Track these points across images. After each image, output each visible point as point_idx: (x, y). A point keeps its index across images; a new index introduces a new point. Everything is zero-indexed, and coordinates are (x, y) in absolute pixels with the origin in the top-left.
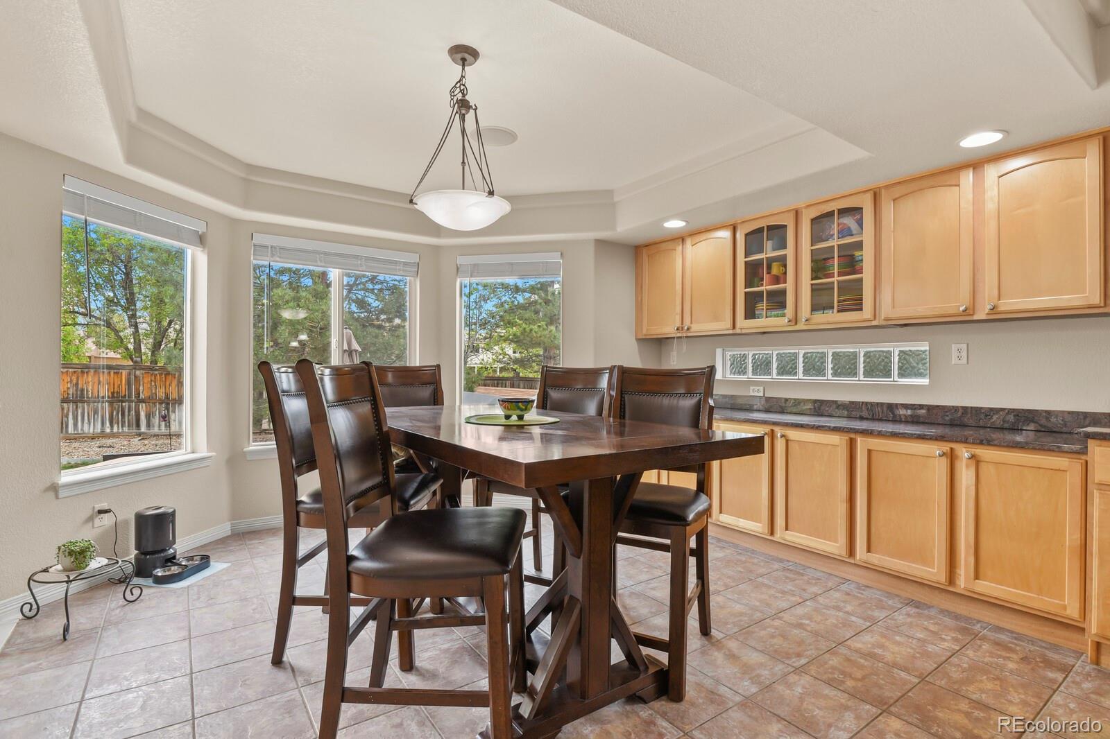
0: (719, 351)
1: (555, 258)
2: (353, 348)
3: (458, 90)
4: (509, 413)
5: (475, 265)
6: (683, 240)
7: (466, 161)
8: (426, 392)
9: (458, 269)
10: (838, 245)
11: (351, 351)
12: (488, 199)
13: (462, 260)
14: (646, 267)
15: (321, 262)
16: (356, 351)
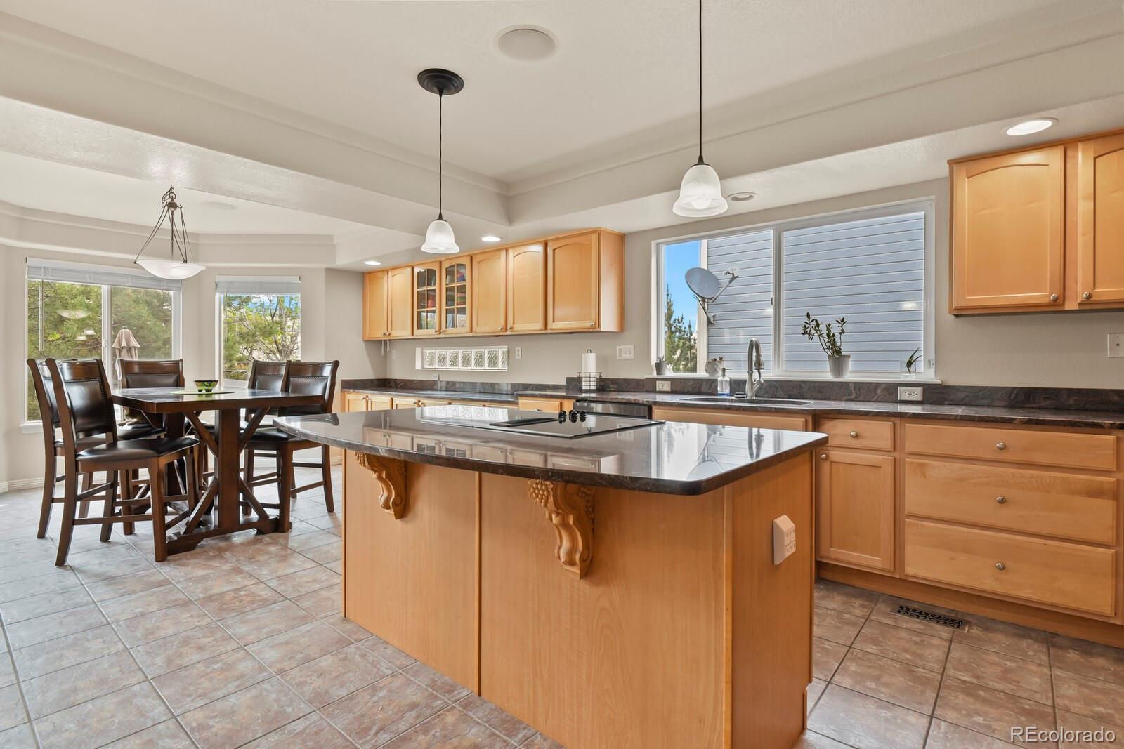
0: (418, 351)
1: (295, 279)
2: (132, 345)
3: (168, 197)
4: (201, 388)
5: (231, 283)
6: (388, 272)
7: (174, 239)
8: (171, 380)
9: (217, 285)
10: (457, 286)
11: (130, 348)
12: (185, 265)
13: (218, 279)
14: (368, 287)
15: (90, 279)
16: (135, 347)
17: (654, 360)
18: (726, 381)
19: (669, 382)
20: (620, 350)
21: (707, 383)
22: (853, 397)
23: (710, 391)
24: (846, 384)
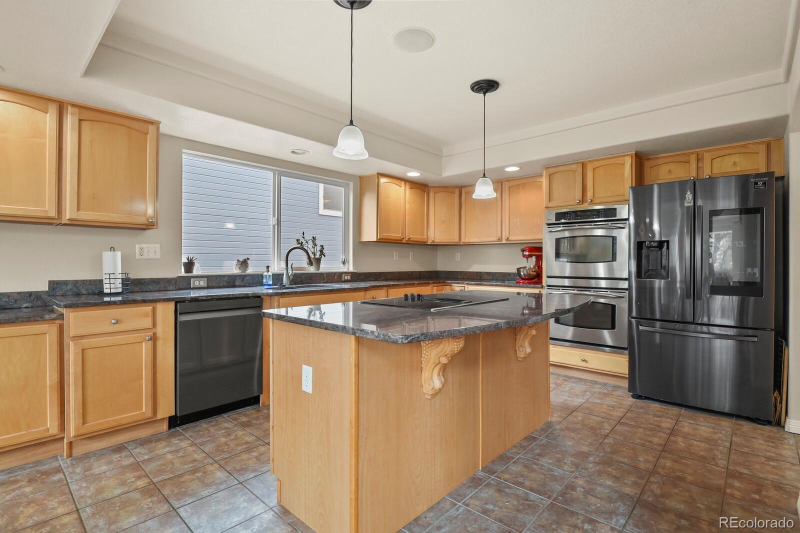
17: (184, 260)
18: (269, 276)
19: (206, 279)
20: (141, 249)
21: (240, 278)
22: (325, 281)
23: (243, 284)
24: (322, 274)
